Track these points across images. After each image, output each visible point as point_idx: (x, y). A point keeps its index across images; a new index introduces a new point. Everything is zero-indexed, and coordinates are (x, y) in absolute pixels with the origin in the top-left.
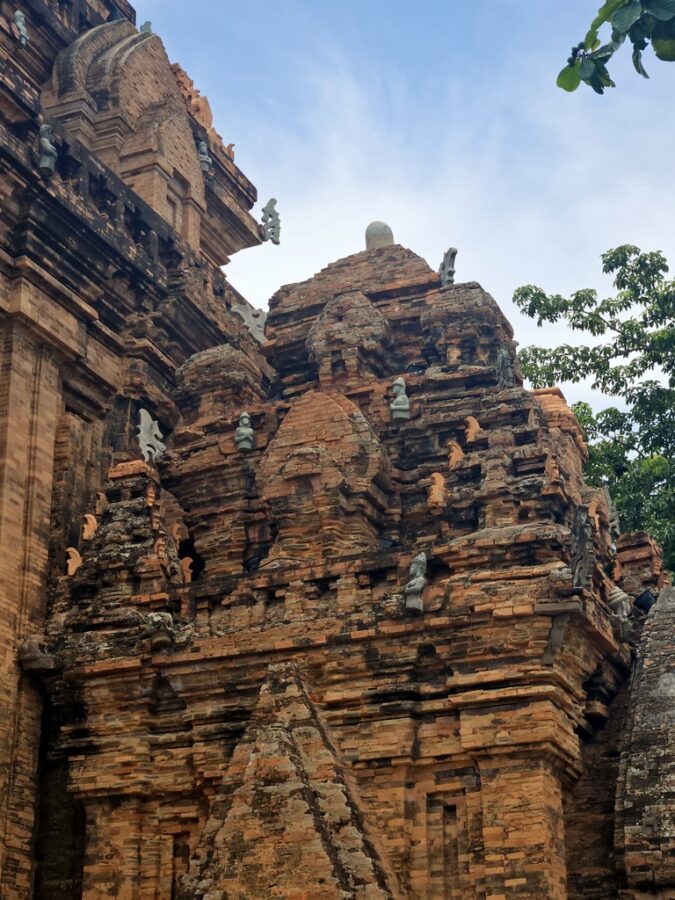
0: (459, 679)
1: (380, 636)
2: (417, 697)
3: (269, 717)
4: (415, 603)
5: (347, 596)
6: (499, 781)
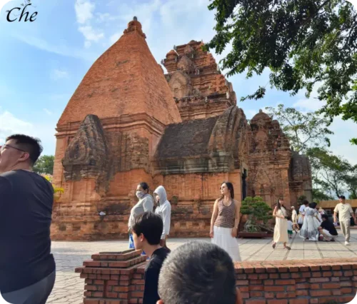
0: (279, 161)
1: (271, 157)
2: (274, 162)
4: (275, 154)
6: (283, 171)
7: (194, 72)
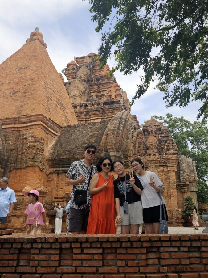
0: (167, 164)
1: (161, 160)
2: (163, 165)
3: (150, 167)
4: (164, 157)
5: (157, 156)
6: (171, 173)
7: (92, 81)
